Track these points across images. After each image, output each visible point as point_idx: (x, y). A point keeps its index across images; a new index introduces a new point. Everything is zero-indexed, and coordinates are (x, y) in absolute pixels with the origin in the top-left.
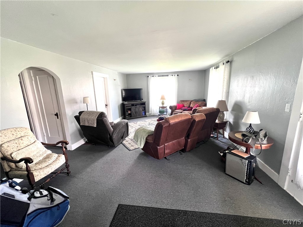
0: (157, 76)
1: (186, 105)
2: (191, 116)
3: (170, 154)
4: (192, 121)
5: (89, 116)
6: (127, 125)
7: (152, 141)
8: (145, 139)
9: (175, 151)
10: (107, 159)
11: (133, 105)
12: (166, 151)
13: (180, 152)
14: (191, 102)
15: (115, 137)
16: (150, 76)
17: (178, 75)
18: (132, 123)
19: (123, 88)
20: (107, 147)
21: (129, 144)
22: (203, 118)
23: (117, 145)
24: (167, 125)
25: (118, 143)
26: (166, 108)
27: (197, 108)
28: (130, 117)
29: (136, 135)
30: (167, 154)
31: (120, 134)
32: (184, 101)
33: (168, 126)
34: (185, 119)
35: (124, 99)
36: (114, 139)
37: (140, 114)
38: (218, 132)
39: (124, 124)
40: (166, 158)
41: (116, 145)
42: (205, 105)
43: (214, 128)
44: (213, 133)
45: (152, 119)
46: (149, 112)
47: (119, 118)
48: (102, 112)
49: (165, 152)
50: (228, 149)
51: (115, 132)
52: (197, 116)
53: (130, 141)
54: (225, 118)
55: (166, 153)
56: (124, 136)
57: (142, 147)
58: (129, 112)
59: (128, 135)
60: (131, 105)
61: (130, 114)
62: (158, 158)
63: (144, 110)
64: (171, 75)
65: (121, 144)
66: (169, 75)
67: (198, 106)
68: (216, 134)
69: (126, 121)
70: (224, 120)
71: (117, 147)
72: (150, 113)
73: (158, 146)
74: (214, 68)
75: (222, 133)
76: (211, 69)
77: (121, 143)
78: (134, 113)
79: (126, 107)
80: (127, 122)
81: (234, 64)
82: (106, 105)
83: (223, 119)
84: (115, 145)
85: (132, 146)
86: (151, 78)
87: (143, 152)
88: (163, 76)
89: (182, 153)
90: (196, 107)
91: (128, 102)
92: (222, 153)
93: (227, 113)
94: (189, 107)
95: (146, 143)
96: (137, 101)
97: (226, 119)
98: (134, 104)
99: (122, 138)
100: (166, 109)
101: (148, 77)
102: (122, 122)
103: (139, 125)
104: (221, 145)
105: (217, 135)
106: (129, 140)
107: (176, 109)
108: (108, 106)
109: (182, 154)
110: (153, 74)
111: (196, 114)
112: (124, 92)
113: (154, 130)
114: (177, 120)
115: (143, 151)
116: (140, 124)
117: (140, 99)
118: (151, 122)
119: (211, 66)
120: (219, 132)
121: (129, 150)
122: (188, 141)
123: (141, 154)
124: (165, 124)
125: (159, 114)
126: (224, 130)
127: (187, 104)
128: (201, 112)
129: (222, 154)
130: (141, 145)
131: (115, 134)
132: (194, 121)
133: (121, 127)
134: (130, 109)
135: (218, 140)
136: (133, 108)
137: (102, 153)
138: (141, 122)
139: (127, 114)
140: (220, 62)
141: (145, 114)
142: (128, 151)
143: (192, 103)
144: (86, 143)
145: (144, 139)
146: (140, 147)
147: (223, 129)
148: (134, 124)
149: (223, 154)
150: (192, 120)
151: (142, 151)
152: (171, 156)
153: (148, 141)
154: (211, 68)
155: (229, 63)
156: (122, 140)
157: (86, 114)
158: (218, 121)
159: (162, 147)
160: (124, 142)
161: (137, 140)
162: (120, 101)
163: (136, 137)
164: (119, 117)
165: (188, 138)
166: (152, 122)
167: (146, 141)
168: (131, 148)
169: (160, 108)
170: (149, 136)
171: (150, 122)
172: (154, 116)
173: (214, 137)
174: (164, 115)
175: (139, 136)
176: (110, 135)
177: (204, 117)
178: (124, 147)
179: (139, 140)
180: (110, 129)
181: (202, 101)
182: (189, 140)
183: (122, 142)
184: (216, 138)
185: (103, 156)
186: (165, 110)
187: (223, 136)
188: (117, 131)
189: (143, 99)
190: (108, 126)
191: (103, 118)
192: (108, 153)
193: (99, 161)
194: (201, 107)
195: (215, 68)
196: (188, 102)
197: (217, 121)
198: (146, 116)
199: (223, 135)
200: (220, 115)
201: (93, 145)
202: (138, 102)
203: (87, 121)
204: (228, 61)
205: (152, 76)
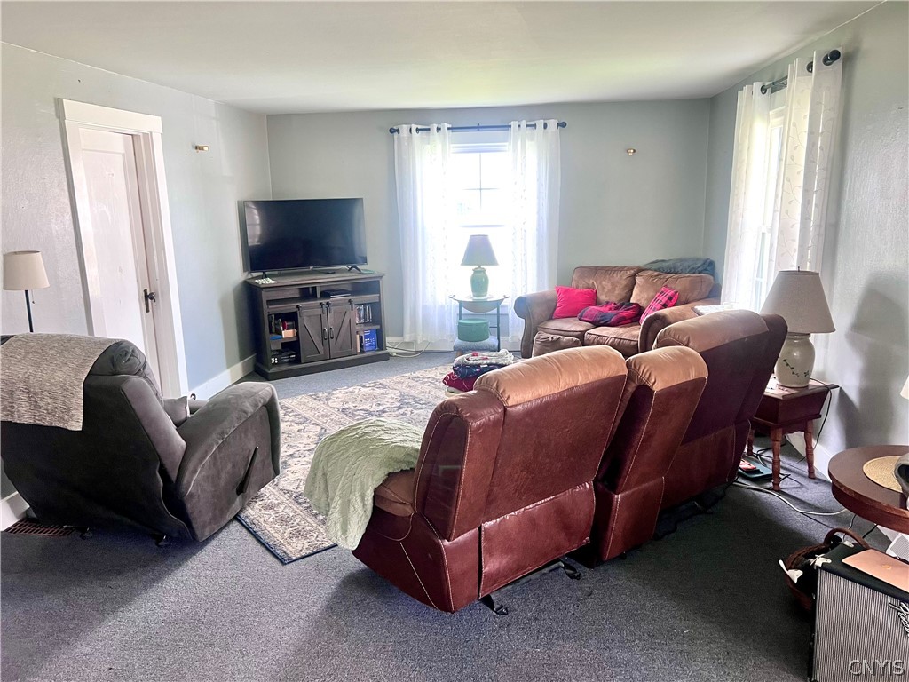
0: (446, 126)
1: (609, 292)
2: (628, 365)
3: (512, 578)
4: (634, 394)
5: (37, 366)
6: (270, 410)
7: (409, 511)
8: (370, 495)
9: (543, 563)
10: (146, 620)
11: (307, 294)
12: (490, 566)
13: (567, 566)
14: (634, 276)
15: (196, 483)
16: (404, 129)
17: (562, 125)
18: (302, 398)
19: (250, 194)
20: (152, 544)
21: (284, 521)
22: (693, 376)
23: (207, 533)
24: (490, 415)
25: (215, 519)
26: (495, 311)
27: (666, 311)
28: (291, 362)
29: (320, 475)
30: (494, 578)
31: (229, 466)
32: (595, 271)
33: (495, 423)
34: (591, 379)
35: (257, 259)
36: (191, 495)
37: (352, 344)
38: (778, 444)
39: (251, 410)
40: (488, 601)
41: (201, 534)
42: (713, 295)
43: (755, 424)
44: (755, 450)
45: (417, 374)
46: (402, 335)
47: (229, 366)
48: (118, 344)
49: (484, 570)
50: (832, 542)
51: (198, 455)
52: (657, 364)
53: (287, 507)
54: (817, 366)
55: (490, 575)
56: (253, 479)
57: (354, 539)
58: (288, 334)
59: (277, 472)
60: (296, 294)
61: (292, 347)
62: (443, 604)
63: (374, 323)
64: (523, 123)
65: (236, 524)
66: (514, 124)
67: (670, 299)
68: (769, 454)
69: (263, 388)
70: (811, 382)
71: (207, 541)
72: (407, 338)
73: (444, 538)
74: (757, 86)
75: (804, 454)
76: (742, 95)
77: (236, 518)
78: (317, 341)
79: (270, 302)
80: (272, 399)
81: (864, 71)
82: (149, 297)
83: (807, 374)
84: (198, 532)
85: (299, 534)
86: (410, 138)
87: (363, 571)
88: (478, 128)
89: (582, 569)
90: (665, 306)
91: (280, 275)
92: (796, 568)
93: (827, 340)
94: (625, 302)
95: (380, 520)
96: (334, 272)
97: (822, 376)
98: (314, 289)
99: (241, 489)
100: (498, 314)
101: (392, 131)
102: (238, 397)
103: (340, 406)
104: (796, 518)
105: (776, 463)
106: (284, 498)
107: (551, 319)
108: (160, 298)
109: (578, 577)
110: (423, 119)
111: (653, 352)
112: (255, 217)
113: (419, 448)
114: (546, 390)
115: (362, 565)
116: (351, 405)
117: (351, 258)
118: (412, 392)
119: (743, 78)
120: (786, 443)
121: (282, 561)
122: (611, 499)
123: (352, 581)
124: (478, 412)
125: (457, 341)
126: (811, 434)
127: (614, 286)
128: (685, 339)
129: (795, 575)
130: (345, 531)
131: (194, 472)
132: (644, 391)
133: (230, 426)
134: (291, 319)
135: (780, 491)
136: (309, 310)
137: (119, 582)
138: (356, 389)
139: (275, 345)
140: (789, 59)
141: (380, 344)
142: (277, 565)
143: (639, 280)
144: (26, 522)
145: (363, 497)
146: (341, 543)
147: (805, 429)
148: (315, 404)
149: (799, 573)
150: (631, 389)
151: (356, 565)
152: (517, 587)
153: (390, 510)
154: (746, 88)
155: (838, 64)
156: (238, 499)
157: (22, 352)
158: (782, 386)
159: (466, 543)
160: (253, 512)
161: (323, 499)
162: (235, 272)
163: (320, 484)
164: (225, 364)
165: (615, 489)
166: (417, 390)
167: (375, 509)
168: (294, 548)
169: (465, 311)
170: (391, 476)
171: (406, 390)
172: (429, 355)
173: (758, 472)
174: (486, 354)
175: (337, 482)
176: (164, 473)
177: (699, 370)
178: (250, 539)
179: (337, 504)
180: (168, 441)
181: (693, 271)
182: (618, 497)
183: (242, 510)
184: (767, 478)
185: (125, 600)
186: (492, 322)
187: (805, 468)
188: (211, 446)
189: (364, 261)
190: (155, 421)
191: (125, 380)
192: (158, 578)
193: (101, 631)
194: (687, 302)
195: (763, 89)
196: (617, 277)
197: (773, 388)
198: (387, 357)
199: (808, 459)
200: (789, 353)
201: (67, 532)
202: (340, 275)
203: (23, 395)
204: (835, 56)
205: (414, 127)
